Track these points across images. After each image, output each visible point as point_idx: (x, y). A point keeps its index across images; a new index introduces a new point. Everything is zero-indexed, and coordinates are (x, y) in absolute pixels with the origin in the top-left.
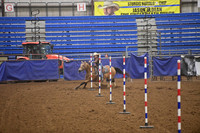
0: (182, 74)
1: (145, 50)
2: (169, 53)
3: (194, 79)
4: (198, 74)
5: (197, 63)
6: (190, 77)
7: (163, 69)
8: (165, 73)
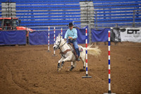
0: (111, 41)
1: (86, 24)
2: (103, 26)
3: (119, 44)
4: (122, 40)
5: (121, 33)
6: (117, 42)
7: (98, 37)
8: (100, 40)
